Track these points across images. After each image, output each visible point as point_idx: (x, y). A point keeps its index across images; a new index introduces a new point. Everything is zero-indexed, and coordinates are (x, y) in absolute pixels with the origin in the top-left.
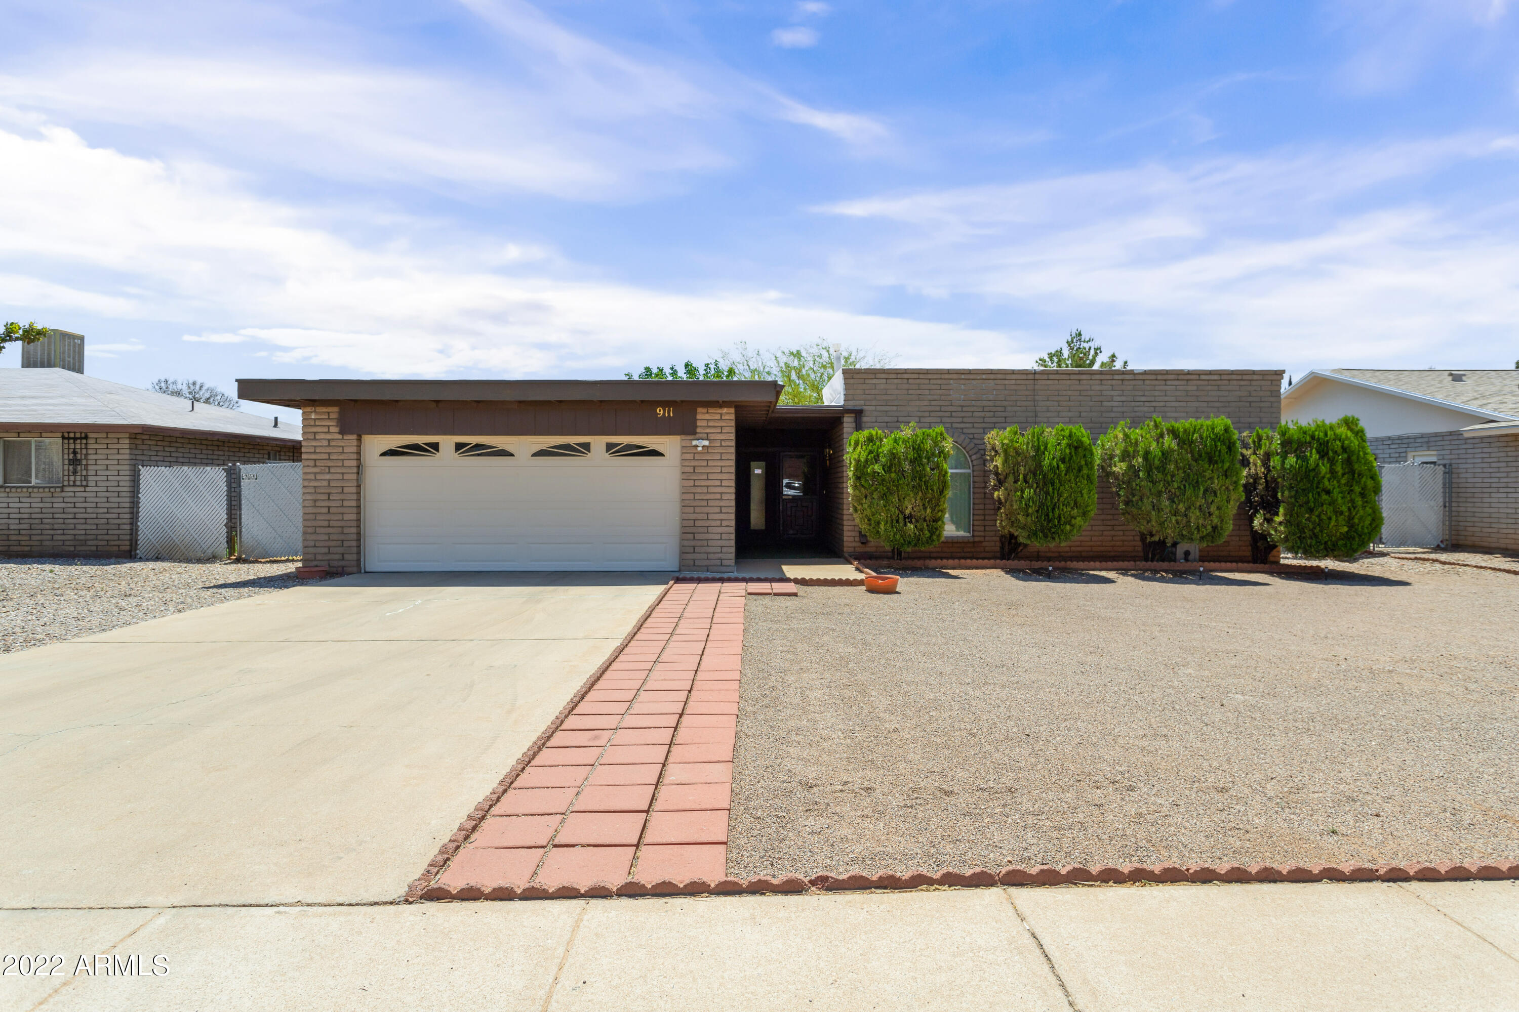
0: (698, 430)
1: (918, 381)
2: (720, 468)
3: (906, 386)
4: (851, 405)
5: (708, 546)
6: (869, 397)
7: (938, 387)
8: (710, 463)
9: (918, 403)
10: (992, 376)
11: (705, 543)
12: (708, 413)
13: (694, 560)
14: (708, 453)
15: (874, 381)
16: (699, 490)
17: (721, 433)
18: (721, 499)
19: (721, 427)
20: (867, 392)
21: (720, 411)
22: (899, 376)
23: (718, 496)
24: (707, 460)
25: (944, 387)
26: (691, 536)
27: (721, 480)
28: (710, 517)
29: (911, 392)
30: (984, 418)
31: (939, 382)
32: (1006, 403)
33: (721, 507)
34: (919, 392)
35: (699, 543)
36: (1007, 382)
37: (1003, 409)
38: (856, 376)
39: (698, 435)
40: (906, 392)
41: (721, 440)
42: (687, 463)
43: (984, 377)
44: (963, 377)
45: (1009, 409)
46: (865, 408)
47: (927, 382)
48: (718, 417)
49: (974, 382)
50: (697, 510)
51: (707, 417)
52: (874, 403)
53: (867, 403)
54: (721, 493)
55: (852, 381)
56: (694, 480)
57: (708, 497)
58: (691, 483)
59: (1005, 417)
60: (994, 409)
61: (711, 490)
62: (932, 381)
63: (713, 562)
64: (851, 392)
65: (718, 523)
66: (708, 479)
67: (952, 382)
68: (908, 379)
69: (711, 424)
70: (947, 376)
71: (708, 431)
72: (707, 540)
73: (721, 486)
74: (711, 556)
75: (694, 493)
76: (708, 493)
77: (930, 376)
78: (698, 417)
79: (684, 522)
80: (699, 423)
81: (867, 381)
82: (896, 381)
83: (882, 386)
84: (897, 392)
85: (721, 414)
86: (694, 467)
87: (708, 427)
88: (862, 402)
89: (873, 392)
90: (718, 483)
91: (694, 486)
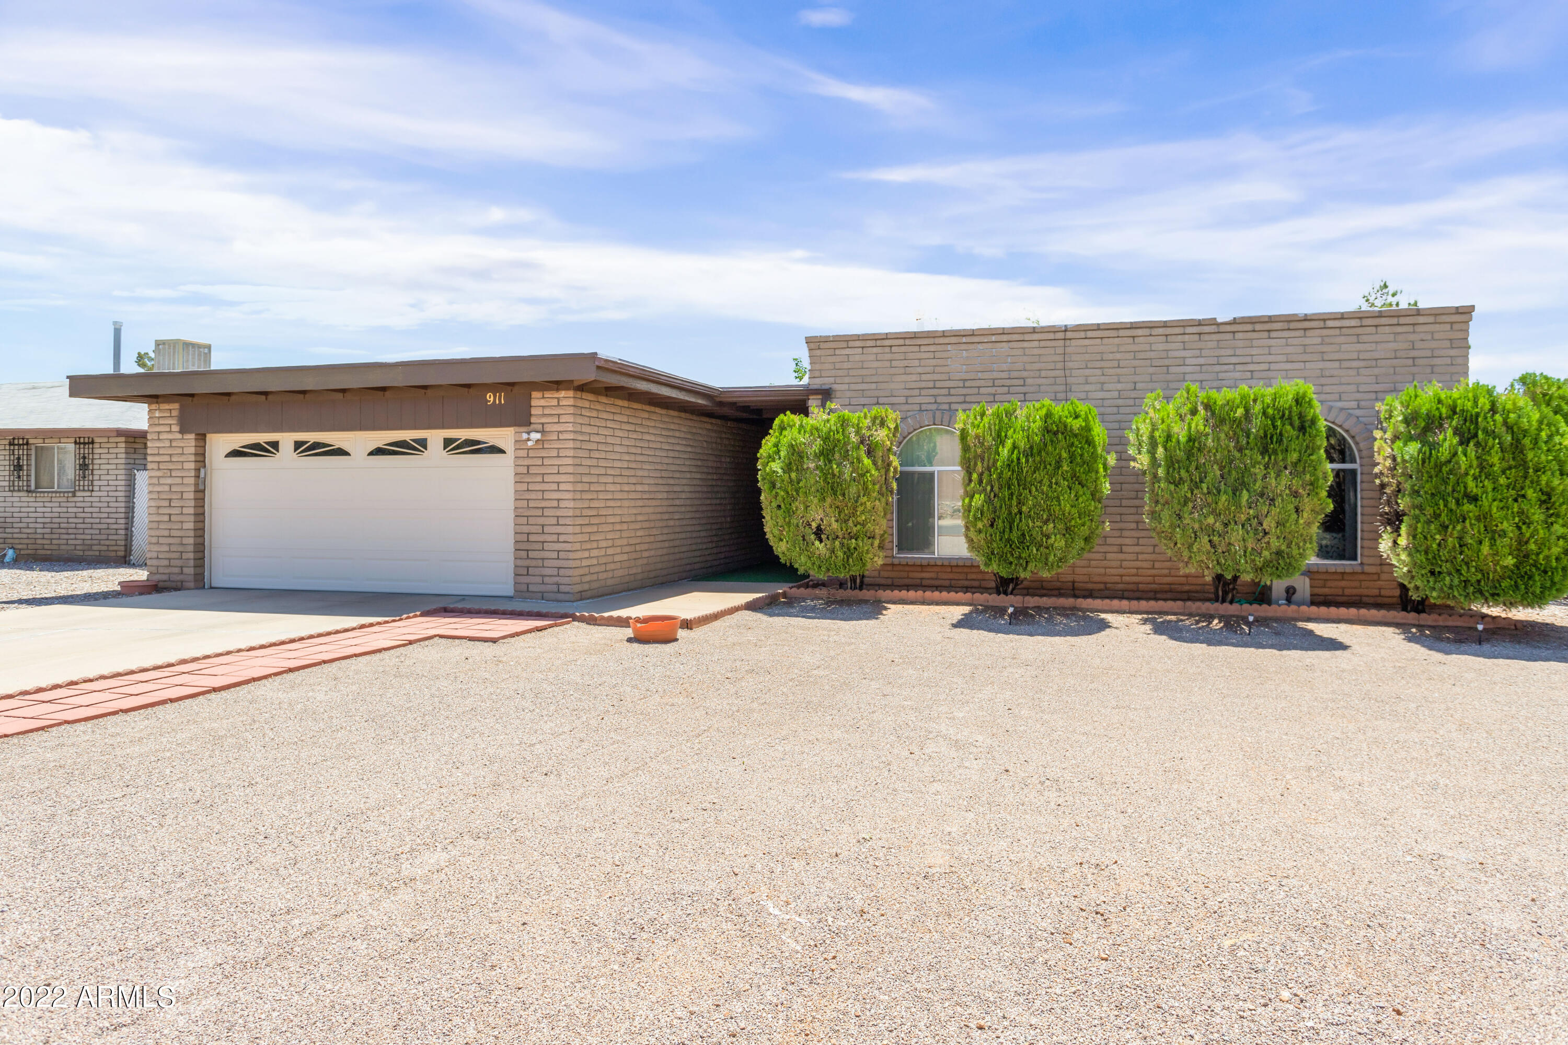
0: (533, 420)
1: (903, 349)
2: (556, 467)
3: (888, 356)
4: (818, 383)
5: (543, 567)
6: (840, 373)
7: (931, 355)
8: (546, 462)
9: (904, 378)
10: (1005, 338)
11: (540, 563)
12: (543, 398)
13: (528, 585)
14: (543, 448)
15: (847, 351)
16: (533, 496)
17: (559, 422)
18: (558, 507)
19: (559, 415)
20: (837, 366)
21: (556, 395)
22: (879, 343)
23: (555, 504)
24: (543, 458)
25: (938, 355)
26: (524, 554)
27: (558, 483)
28: (546, 529)
29: (894, 363)
30: (994, 395)
31: (932, 348)
32: (1025, 374)
33: (558, 517)
34: (906, 363)
35: (534, 563)
36: (1025, 345)
37: (1021, 382)
38: (822, 345)
39: (532, 426)
40: (887, 364)
41: (559, 432)
42: (520, 462)
43: (994, 338)
44: (964, 340)
45: (1029, 381)
46: (835, 387)
47: (916, 349)
48: (555, 402)
49: (980, 346)
50: (531, 521)
51: (542, 402)
52: (847, 380)
53: (838, 380)
54: (558, 500)
55: (818, 352)
56: (528, 483)
57: (543, 504)
58: (524, 487)
59: (1025, 394)
60: (1008, 382)
61: (547, 496)
62: (923, 349)
63: (549, 588)
64: (817, 367)
65: (555, 538)
66: (543, 482)
67: (949, 347)
68: (891, 346)
69: (547, 411)
70: (942, 340)
71: (543, 420)
72: (543, 559)
73: (558, 490)
74: (547, 580)
75: (528, 500)
76: (543, 499)
77: (919, 342)
78: (533, 403)
79: (518, 535)
80: (534, 411)
81: (837, 352)
82: (875, 350)
83: (857, 358)
84: (876, 364)
85: (558, 399)
86: (528, 466)
87: (544, 415)
88: (832, 380)
89: (846, 365)
90: (555, 487)
91: (528, 490)
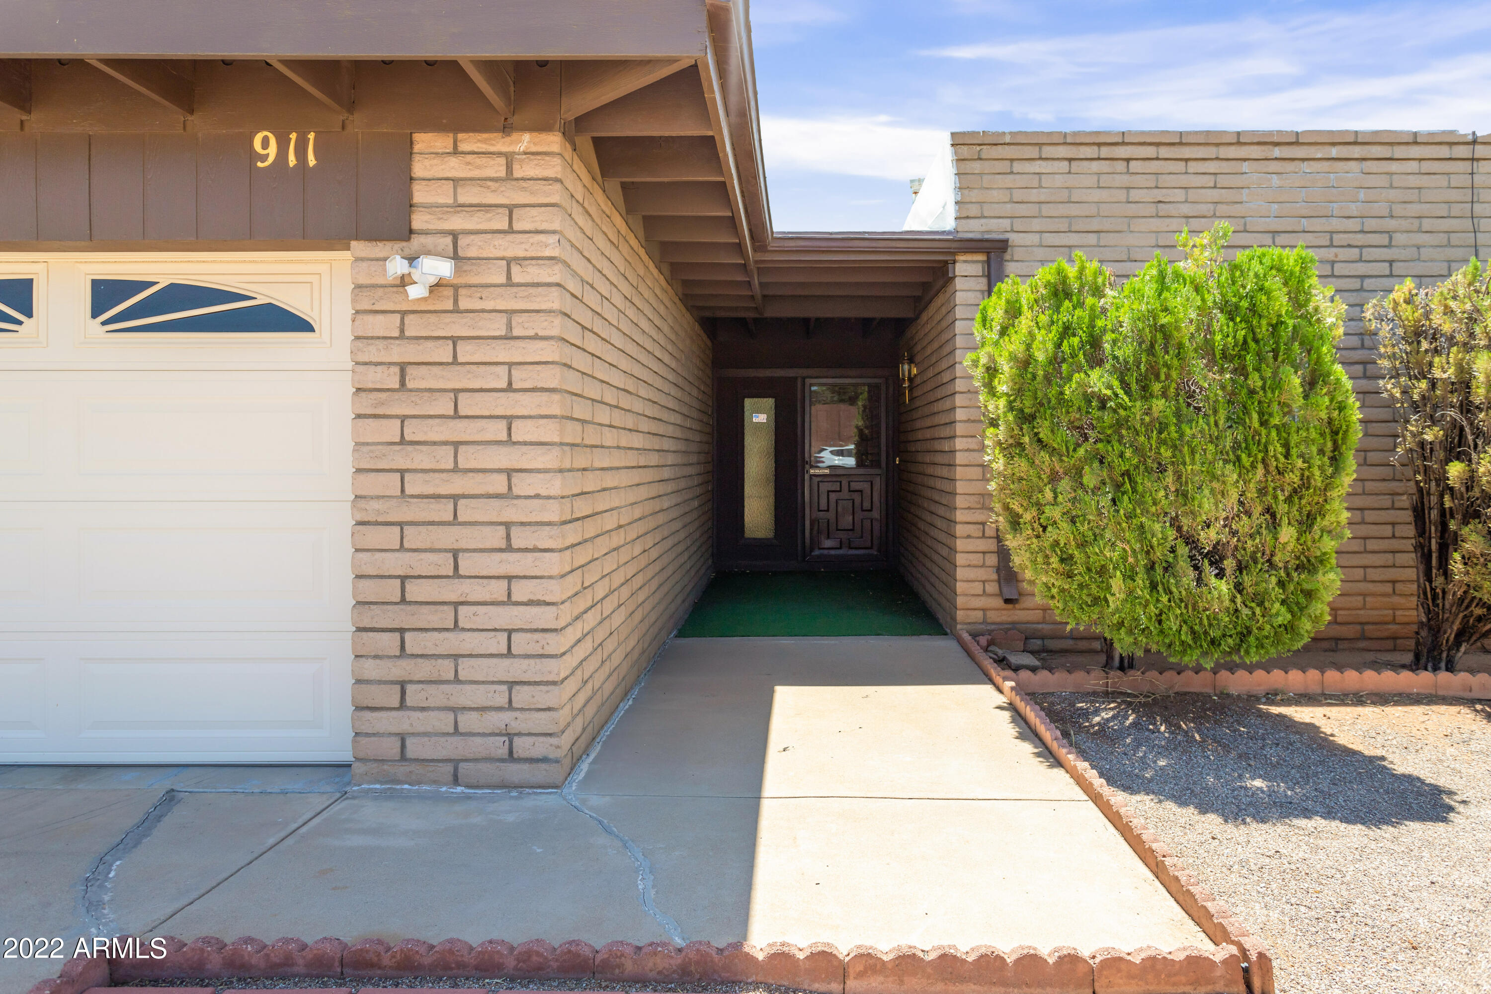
0: (419, 221)
1: (1154, 166)
2: (503, 370)
3: (1125, 180)
4: (975, 229)
5: (457, 680)
6: (1022, 210)
7: (1209, 181)
8: (466, 352)
9: (1155, 224)
10: (1357, 152)
11: (446, 669)
12: (456, 152)
13: (403, 739)
14: (456, 310)
15: (1037, 167)
16: (420, 459)
17: (511, 231)
18: (508, 495)
19: (511, 209)
20: (1018, 195)
21: (500, 144)
22: (1105, 152)
23: (498, 484)
24: (455, 340)
25: (1222, 181)
26: (390, 642)
27: (510, 420)
28: (467, 564)
29: (1135, 195)
30: (1333, 263)
31: (1212, 167)
32: (1391, 224)
33: (508, 525)
34: (1159, 195)
35: (424, 669)
36: (1394, 167)
37: (1384, 240)
38: (987, 152)
39: (417, 242)
40: (1121, 195)
41: (509, 261)
42: (373, 353)
43: (1334, 152)
44: (1277, 152)
45: (1399, 238)
46: (1013, 238)
47: (1180, 166)
48: (497, 168)
49: (1306, 167)
50: (414, 537)
51: (454, 167)
52: (1036, 225)
53: (1018, 225)
54: (509, 473)
55: (977, 167)
56: (403, 419)
57: (458, 484)
58: (391, 432)
59: (1391, 262)
60: (1360, 239)
61: (469, 458)
62: (1193, 167)
63: (477, 746)
64: (974, 196)
65: (498, 590)
66: (456, 416)
67: (1245, 167)
68: (1128, 160)
69: (468, 196)
70: (1232, 152)
71: (457, 222)
72: (456, 657)
73: (510, 442)
74: (468, 721)
75: (402, 472)
76: (456, 469)
77: (1187, 152)
78: (420, 168)
79: (364, 584)
80: (420, 194)
81: (1017, 167)
82: (1095, 166)
83: (1059, 181)
84: (1097, 195)
85: (509, 159)
86: (403, 367)
87: (459, 207)
88: (1005, 224)
89: (1034, 195)
90: (497, 431)
91: (403, 441)
